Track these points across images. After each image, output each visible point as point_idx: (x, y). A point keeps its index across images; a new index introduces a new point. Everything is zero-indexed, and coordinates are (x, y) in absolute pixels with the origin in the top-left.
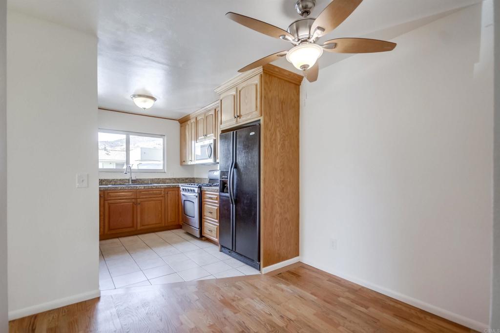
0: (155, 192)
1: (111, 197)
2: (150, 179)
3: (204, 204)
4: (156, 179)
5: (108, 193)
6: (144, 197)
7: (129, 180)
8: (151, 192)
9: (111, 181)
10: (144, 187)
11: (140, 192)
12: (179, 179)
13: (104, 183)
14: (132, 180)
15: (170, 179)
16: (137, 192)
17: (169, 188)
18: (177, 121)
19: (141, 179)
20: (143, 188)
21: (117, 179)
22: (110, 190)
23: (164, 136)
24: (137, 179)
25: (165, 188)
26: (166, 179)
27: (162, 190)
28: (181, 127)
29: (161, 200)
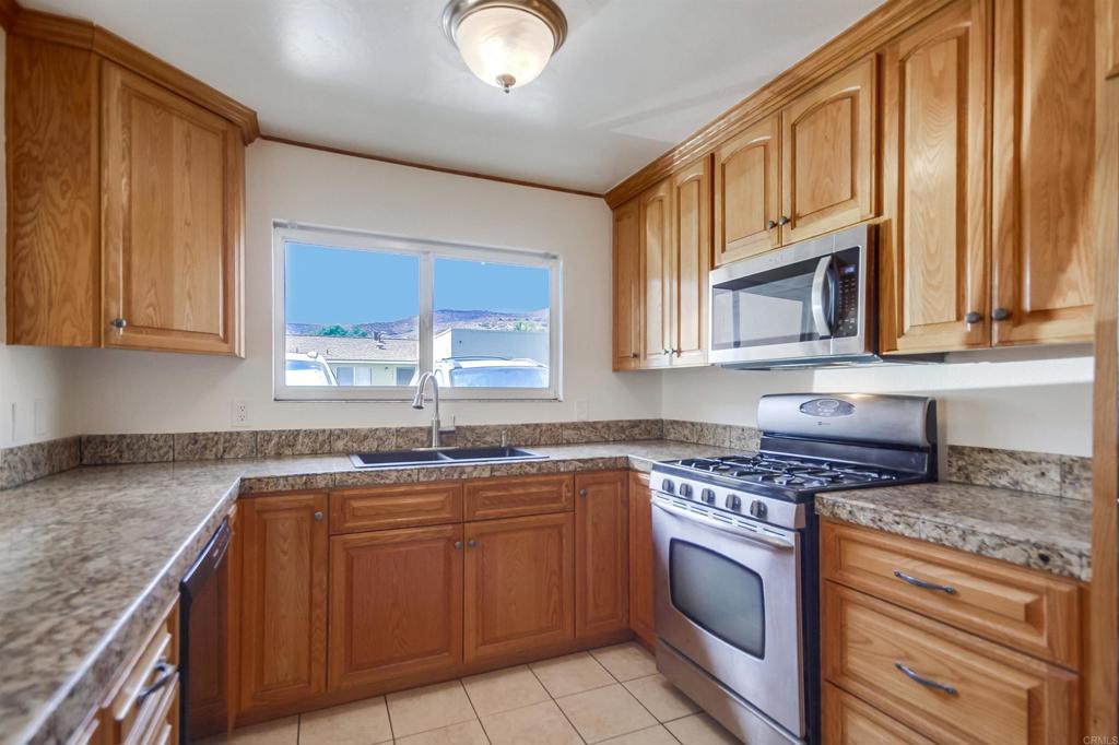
0: (534, 490)
1: (355, 517)
2: (505, 427)
3: (842, 602)
4: (527, 426)
5: (345, 500)
6: (491, 512)
7: (430, 431)
8: (521, 491)
9: (366, 437)
10: (493, 468)
11: (476, 490)
12: (608, 425)
13: (340, 445)
14: (441, 433)
15: (575, 426)
16: (464, 492)
17: (590, 471)
18: (603, 201)
19: (472, 429)
20: (487, 474)
21: (387, 430)
22: (354, 486)
23: (555, 257)
24: (458, 428)
25: (574, 473)
26: (562, 425)
27: (560, 483)
28: (617, 220)
29: (559, 527)
